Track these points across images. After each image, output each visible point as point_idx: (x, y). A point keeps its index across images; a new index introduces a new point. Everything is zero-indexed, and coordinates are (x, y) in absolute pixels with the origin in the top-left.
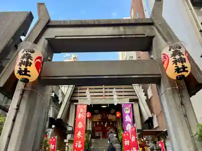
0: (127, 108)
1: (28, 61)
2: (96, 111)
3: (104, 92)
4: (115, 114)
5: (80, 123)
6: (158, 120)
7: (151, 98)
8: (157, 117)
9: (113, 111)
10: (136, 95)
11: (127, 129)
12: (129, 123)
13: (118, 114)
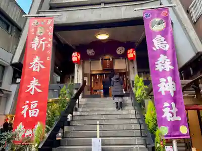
4: (125, 56)
5: (37, 60)
7: (198, 20)
11: (159, 68)
12: (165, 53)
13: (131, 54)
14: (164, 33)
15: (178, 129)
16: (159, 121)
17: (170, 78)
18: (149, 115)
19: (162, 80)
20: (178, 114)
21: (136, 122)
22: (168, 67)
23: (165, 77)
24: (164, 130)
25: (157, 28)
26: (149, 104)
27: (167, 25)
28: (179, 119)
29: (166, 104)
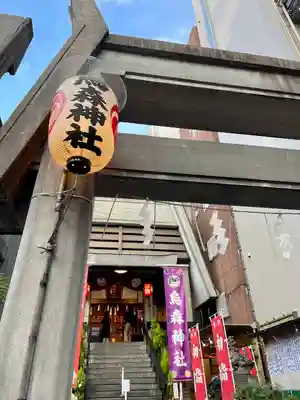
0: (174, 277)
1: (95, 110)
2: (101, 281)
3: (120, 241)
4: (141, 288)
6: (228, 303)
7: (214, 258)
8: (227, 296)
9: (136, 282)
10: (185, 251)
11: (174, 320)
12: (178, 308)
13: (148, 290)
14: (179, 290)
15: (184, 374)
16: (171, 366)
17: (181, 331)
18: (164, 363)
19: (175, 332)
20: (185, 360)
21: (151, 370)
22: (180, 321)
23: (178, 330)
24: (174, 374)
25: (174, 285)
26: (165, 352)
27: (181, 284)
28: (185, 365)
29: (177, 353)
